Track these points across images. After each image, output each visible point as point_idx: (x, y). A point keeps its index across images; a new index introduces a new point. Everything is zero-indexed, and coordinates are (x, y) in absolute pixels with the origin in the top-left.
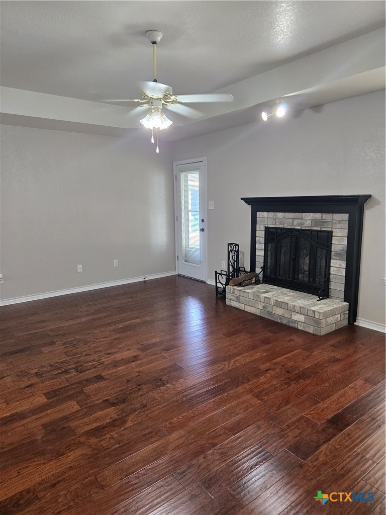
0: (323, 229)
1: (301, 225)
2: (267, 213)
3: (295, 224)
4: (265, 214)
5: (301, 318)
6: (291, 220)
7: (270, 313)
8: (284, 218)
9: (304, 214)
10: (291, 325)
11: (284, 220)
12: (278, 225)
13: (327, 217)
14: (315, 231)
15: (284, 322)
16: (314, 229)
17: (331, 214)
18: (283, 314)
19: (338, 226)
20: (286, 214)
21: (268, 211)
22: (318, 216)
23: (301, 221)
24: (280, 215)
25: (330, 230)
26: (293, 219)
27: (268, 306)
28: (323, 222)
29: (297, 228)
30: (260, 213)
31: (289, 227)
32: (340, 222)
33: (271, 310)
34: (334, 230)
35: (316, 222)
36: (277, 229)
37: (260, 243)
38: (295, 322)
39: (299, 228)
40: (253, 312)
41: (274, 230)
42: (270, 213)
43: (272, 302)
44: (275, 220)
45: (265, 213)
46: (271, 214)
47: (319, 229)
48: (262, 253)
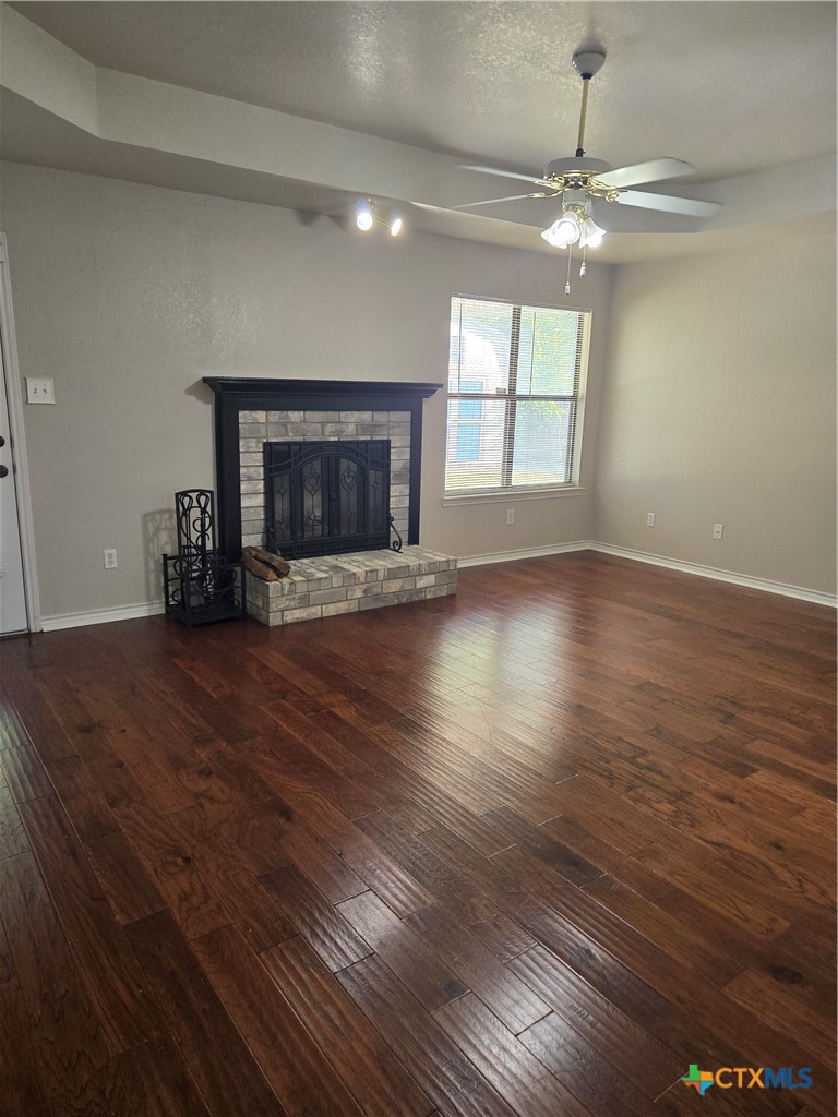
0: (376, 438)
1: (339, 433)
2: (264, 413)
3: (327, 433)
4: (260, 416)
5: (428, 580)
6: (319, 426)
7: (378, 597)
8: (304, 421)
9: (343, 414)
10: (415, 598)
11: (304, 426)
12: (291, 437)
13: (381, 417)
14: (362, 442)
15: (404, 600)
16: (362, 438)
17: (386, 413)
18: (403, 586)
19: (396, 431)
20: (309, 414)
21: (267, 408)
22: (366, 416)
23: (338, 426)
24: (295, 416)
25: (385, 438)
26: (323, 424)
27: (371, 588)
28: (374, 427)
29: (331, 439)
30: (247, 413)
31: (315, 439)
32: (398, 424)
33: (379, 590)
34: (391, 438)
35: (362, 427)
36: (288, 444)
37: (250, 479)
38: (422, 590)
39: (336, 439)
40: (343, 612)
41: (285, 448)
42: (272, 412)
43: (381, 575)
44: (286, 427)
45: (259, 412)
46: (275, 416)
47: (369, 438)
48: (260, 500)
